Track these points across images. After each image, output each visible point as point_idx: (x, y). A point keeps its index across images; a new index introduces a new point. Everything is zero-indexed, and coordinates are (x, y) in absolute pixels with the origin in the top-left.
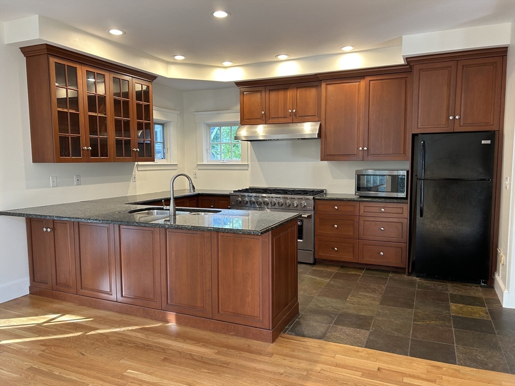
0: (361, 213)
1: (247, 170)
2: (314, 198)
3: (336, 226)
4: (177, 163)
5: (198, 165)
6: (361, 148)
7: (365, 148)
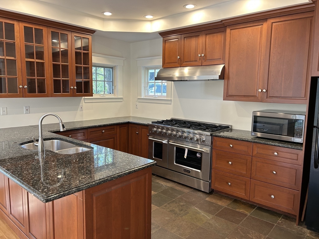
0: (254, 154)
1: (171, 104)
2: (211, 135)
3: (230, 163)
4: (122, 97)
5: (138, 98)
6: (260, 90)
7: (264, 90)
